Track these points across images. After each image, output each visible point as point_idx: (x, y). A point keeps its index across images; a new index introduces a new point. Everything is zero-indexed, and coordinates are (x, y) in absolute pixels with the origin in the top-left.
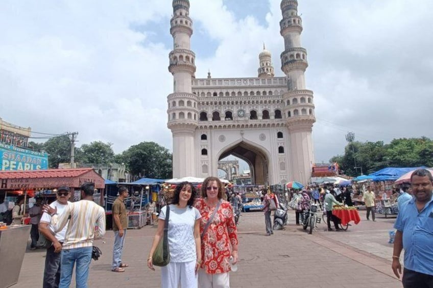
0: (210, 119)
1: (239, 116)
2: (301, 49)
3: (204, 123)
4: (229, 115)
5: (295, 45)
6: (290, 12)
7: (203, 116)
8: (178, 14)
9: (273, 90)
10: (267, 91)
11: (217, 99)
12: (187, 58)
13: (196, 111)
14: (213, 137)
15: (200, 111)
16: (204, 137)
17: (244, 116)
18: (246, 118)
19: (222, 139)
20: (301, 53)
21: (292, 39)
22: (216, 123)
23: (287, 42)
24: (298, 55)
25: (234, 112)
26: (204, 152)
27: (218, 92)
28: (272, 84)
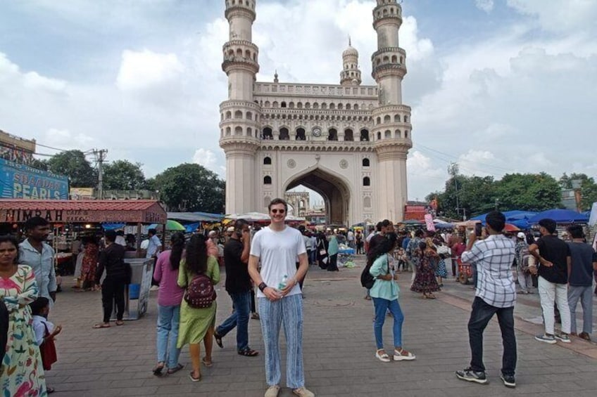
0: (276, 138)
1: (314, 135)
2: (399, 50)
3: (267, 143)
4: (301, 134)
5: (391, 44)
7: (268, 133)
9: (360, 103)
10: (352, 103)
11: (286, 111)
12: (248, 52)
13: (258, 125)
14: (280, 160)
15: (262, 126)
16: (268, 161)
17: (320, 134)
18: (324, 139)
19: (292, 164)
20: (398, 55)
21: (389, 34)
22: (284, 143)
23: (382, 38)
24: (394, 58)
25: (308, 130)
26: (268, 180)
27: (288, 101)
28: (359, 94)
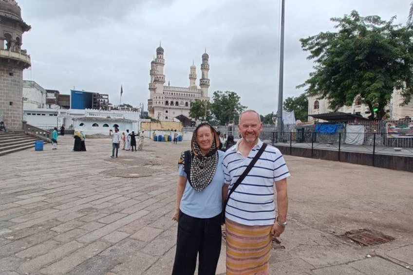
0: (169, 105)
1: (181, 104)
2: (208, 79)
3: (167, 106)
4: (177, 103)
5: (206, 78)
6: (205, 61)
7: (167, 103)
8: (159, 57)
9: (195, 94)
10: (193, 94)
11: (173, 96)
12: (163, 78)
13: (164, 101)
14: (171, 112)
15: (165, 101)
16: (167, 112)
17: (183, 104)
18: (184, 105)
19: (174, 113)
20: (207, 81)
21: (205, 74)
22: (172, 107)
23: (203, 75)
24: (206, 82)
25: (179, 103)
26: (167, 118)
27: (173, 93)
28: (195, 91)
